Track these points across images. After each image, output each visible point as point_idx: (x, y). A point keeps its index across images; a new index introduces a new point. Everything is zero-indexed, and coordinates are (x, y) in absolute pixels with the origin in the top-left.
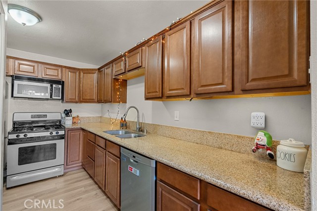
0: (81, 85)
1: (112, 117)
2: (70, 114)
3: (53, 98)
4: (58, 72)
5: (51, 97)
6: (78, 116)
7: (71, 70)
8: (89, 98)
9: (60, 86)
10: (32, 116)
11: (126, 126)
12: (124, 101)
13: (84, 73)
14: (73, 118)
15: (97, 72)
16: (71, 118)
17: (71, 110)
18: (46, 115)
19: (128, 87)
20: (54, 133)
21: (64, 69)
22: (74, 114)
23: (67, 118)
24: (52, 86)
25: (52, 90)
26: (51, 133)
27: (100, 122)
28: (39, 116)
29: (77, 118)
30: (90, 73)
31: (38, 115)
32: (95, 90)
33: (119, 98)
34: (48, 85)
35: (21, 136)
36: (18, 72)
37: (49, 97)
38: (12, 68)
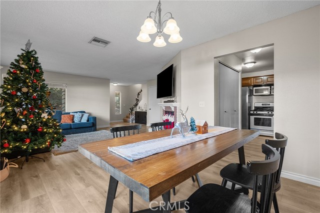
3: (272, 94)
10: (262, 104)
20: (270, 113)
24: (271, 87)
25: (271, 90)
26: (268, 113)
31: (265, 104)
34: (269, 87)
35: (255, 112)
36: (255, 83)
37: (269, 94)
38: (253, 82)
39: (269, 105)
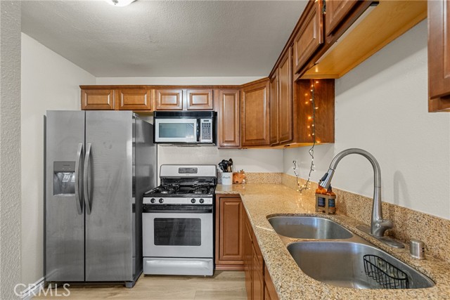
0: (243, 116)
1: (301, 177)
2: (229, 168)
3: (202, 141)
4: (208, 97)
5: (198, 140)
6: (242, 172)
7: (227, 92)
8: (255, 138)
9: (210, 121)
10: (180, 169)
11: (334, 205)
12: (329, 138)
13: (246, 92)
14: (234, 175)
15: (268, 83)
16: (230, 175)
17: (231, 160)
18: (197, 169)
19: (337, 99)
20: (197, 202)
21: (216, 91)
22: (236, 168)
23: (225, 175)
24: (199, 122)
25: (199, 128)
26: (193, 201)
27: (282, 184)
28: (187, 171)
29: (240, 175)
30: (256, 90)
31: (186, 169)
32: (266, 120)
33: (313, 130)
34: (194, 121)
35: (157, 201)
36: (160, 107)
37: (195, 141)
38: (154, 101)
39: (195, 171)
